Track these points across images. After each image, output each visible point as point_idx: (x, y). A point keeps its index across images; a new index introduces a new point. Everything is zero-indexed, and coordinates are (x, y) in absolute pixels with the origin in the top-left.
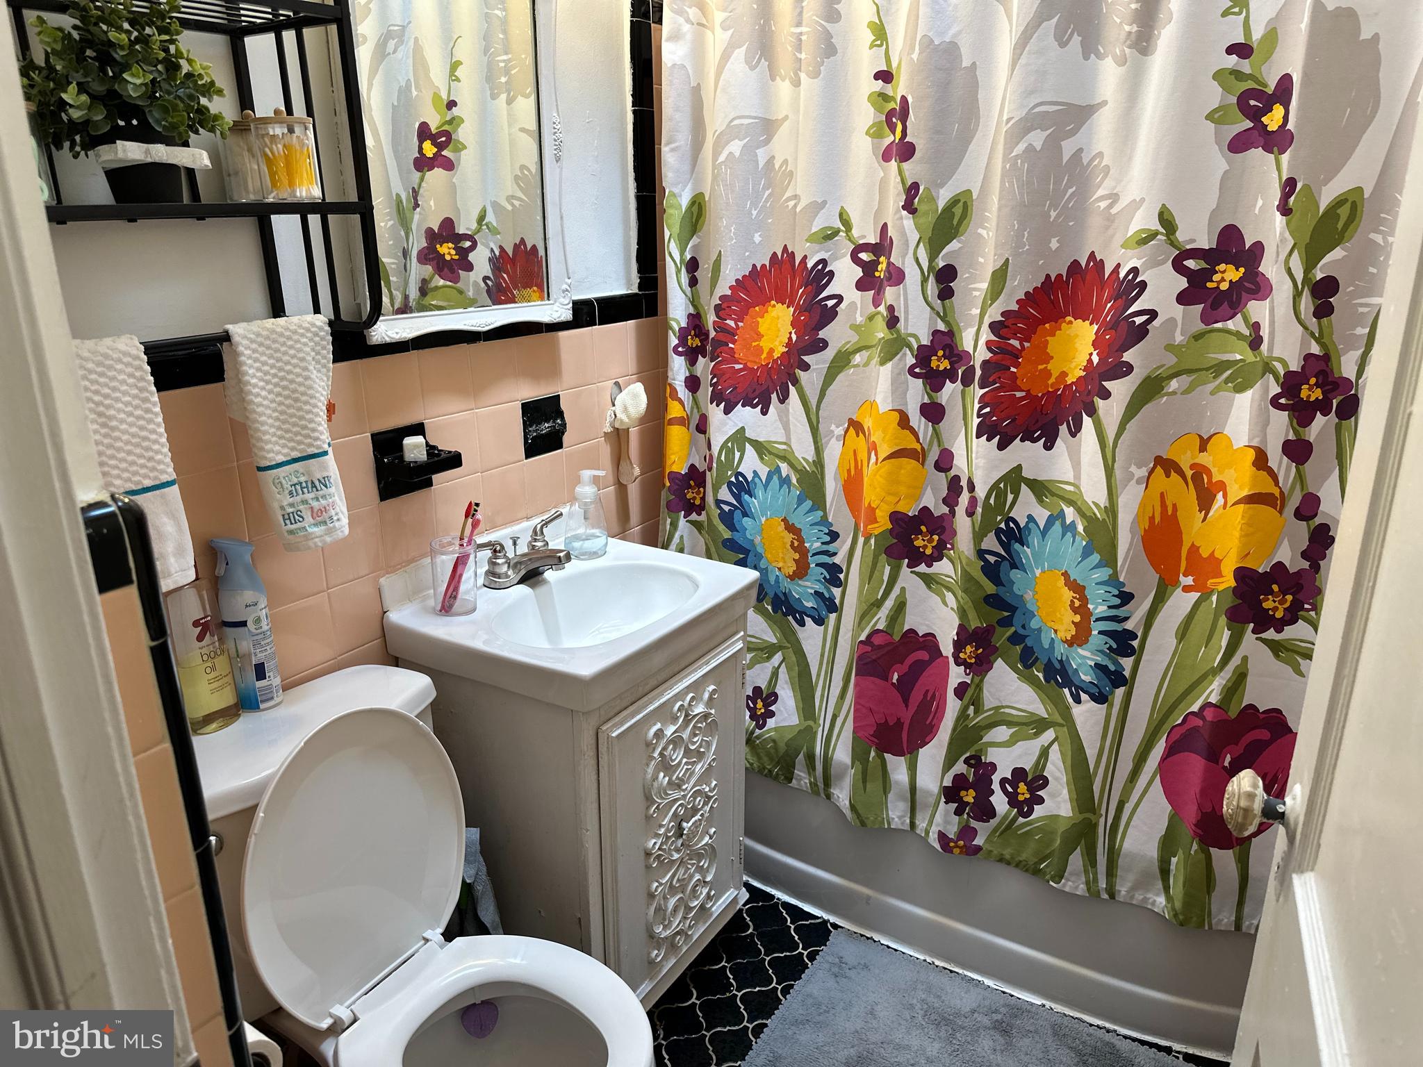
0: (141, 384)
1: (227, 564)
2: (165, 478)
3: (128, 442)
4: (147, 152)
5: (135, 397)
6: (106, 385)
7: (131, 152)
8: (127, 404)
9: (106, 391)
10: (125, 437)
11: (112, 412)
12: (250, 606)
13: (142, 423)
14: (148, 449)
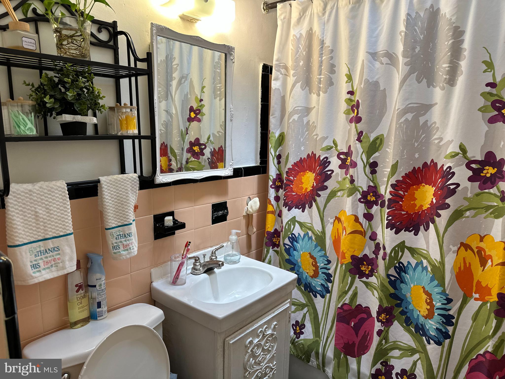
0: (64, 198)
1: (92, 263)
2: (68, 232)
3: (56, 219)
4: (74, 118)
5: (61, 202)
6: (51, 198)
7: (68, 118)
8: (57, 205)
9: (51, 200)
10: (55, 217)
11: (52, 208)
12: (98, 279)
13: (62, 212)
14: (63, 221)
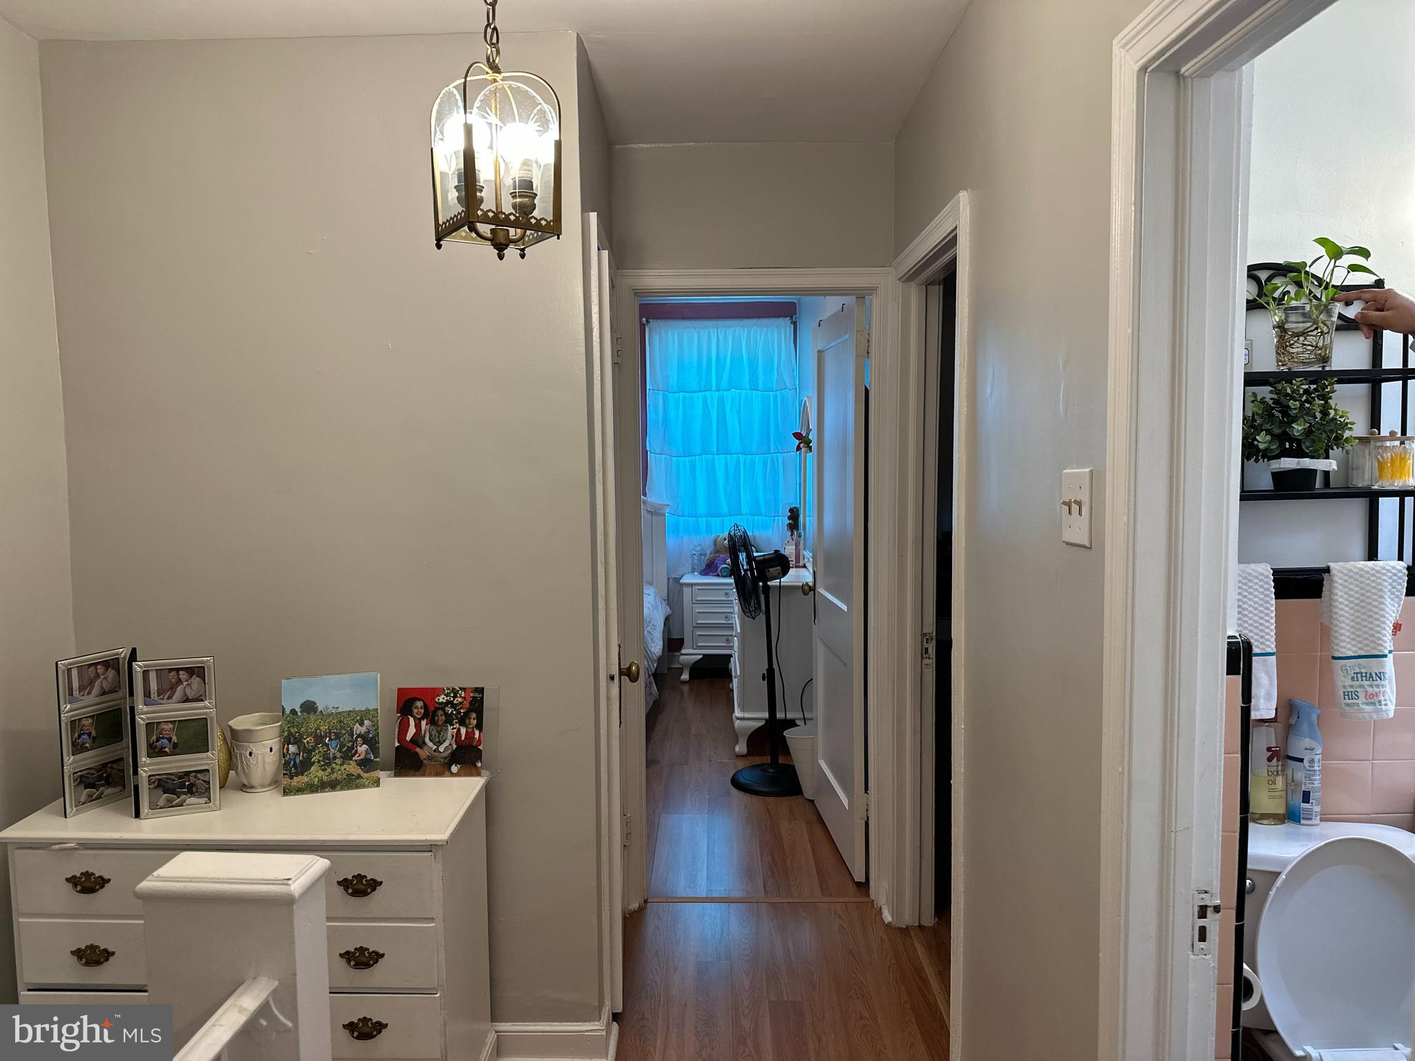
0: (1267, 592)
1: (1298, 718)
2: (1269, 650)
3: (1250, 625)
4: (1298, 463)
5: (1261, 599)
6: (1246, 590)
7: (1289, 463)
8: (1255, 603)
9: (1246, 594)
10: (1250, 622)
11: (1246, 606)
12: (1308, 749)
13: (1262, 615)
14: (1262, 631)
